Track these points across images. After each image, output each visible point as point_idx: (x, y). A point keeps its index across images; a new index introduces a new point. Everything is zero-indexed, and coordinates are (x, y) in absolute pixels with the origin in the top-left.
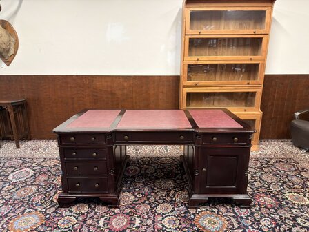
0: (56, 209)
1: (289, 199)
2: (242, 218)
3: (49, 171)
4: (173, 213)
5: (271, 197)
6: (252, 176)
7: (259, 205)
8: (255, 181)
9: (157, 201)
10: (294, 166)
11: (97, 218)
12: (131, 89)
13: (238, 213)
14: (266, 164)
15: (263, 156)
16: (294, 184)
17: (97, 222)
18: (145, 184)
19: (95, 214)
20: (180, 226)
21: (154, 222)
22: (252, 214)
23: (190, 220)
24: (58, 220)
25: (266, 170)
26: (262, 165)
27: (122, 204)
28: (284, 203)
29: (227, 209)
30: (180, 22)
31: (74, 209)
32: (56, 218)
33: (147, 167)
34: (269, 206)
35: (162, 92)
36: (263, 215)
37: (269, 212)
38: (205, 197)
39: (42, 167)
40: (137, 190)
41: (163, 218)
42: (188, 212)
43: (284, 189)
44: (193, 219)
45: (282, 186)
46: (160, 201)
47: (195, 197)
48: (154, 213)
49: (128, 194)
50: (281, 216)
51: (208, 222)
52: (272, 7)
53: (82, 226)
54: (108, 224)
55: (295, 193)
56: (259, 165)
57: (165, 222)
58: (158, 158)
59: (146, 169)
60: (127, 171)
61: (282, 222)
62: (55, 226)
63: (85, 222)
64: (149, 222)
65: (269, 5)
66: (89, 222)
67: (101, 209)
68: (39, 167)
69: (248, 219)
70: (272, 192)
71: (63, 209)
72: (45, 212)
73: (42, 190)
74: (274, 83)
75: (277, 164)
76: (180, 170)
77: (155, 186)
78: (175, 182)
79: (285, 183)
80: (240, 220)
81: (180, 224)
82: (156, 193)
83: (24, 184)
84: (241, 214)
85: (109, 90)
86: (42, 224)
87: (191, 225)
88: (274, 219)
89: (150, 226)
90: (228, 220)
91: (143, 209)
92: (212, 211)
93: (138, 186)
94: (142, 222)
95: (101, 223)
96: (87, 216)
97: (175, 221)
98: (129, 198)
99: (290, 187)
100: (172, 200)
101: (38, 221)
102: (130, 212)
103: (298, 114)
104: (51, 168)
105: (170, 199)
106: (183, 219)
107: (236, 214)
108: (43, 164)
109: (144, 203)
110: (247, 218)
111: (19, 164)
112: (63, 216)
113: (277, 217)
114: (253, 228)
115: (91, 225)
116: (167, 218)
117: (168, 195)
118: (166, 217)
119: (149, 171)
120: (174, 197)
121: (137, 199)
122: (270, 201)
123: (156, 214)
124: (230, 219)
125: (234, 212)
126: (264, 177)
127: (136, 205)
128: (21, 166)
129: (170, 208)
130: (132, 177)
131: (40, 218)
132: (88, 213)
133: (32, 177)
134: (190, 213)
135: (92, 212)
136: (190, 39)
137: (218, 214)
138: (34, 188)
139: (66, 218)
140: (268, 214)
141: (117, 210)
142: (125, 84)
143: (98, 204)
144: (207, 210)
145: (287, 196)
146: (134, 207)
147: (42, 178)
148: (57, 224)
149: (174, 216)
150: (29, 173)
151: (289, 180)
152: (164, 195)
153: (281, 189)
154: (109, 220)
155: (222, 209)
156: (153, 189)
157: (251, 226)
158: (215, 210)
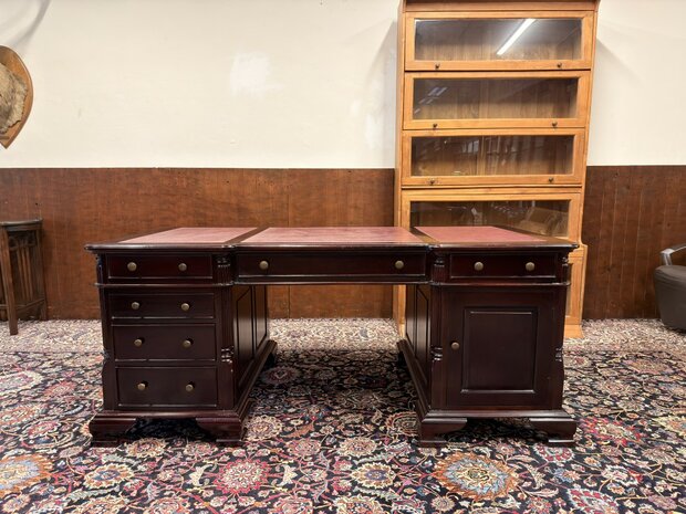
0: (86, 449)
1: (669, 427)
2: (553, 466)
3: (79, 376)
4: (379, 457)
5: (622, 424)
6: (572, 384)
7: (594, 439)
8: (580, 394)
9: (340, 433)
10: (671, 365)
11: (185, 468)
12: (284, 199)
13: (544, 457)
14: (604, 362)
15: (594, 348)
16: (676, 400)
17: (186, 476)
18: (311, 400)
19: (183, 460)
20: (398, 484)
21: (330, 475)
22: (579, 458)
23: (423, 471)
24: (87, 472)
25: (605, 373)
26: (594, 364)
27: (251, 438)
28: (656, 436)
29: (517, 448)
30: (394, 52)
31: (130, 449)
32: (82, 469)
33: (317, 367)
34: (620, 443)
35: (356, 207)
36: (606, 461)
37: (620, 453)
38: (459, 417)
39: (65, 368)
40: (291, 410)
41: (354, 467)
42: (418, 454)
43: (654, 408)
44: (431, 469)
45: (647, 402)
46: (347, 433)
47: (434, 416)
48: (332, 457)
49: (269, 420)
50: (651, 462)
51: (470, 474)
52: (595, 11)
53: (147, 483)
54: (212, 480)
55: (680, 416)
56: (587, 363)
57: (359, 475)
58: (345, 352)
59: (315, 372)
60: (271, 376)
61: (658, 473)
62: (77, 484)
63: (154, 475)
64: (319, 475)
65: (589, 6)
66: (165, 475)
67: (199, 450)
68: (58, 369)
69: (570, 469)
70: (623, 415)
71: (103, 449)
72: (56, 455)
73: (56, 411)
74: (608, 186)
75: (630, 362)
76: (398, 373)
77: (337, 404)
78: (385, 395)
79: (654, 397)
80: (549, 471)
81: (397, 479)
82: (337, 417)
83: (15, 401)
84: (551, 458)
85: (234, 200)
86: (44, 481)
87: (425, 480)
88: (635, 469)
89: (320, 483)
90: (518, 471)
91: (304, 448)
92: (480, 453)
93: (294, 402)
94: (301, 475)
95: (195, 477)
96: (160, 463)
97: (383, 472)
98: (270, 427)
99: (666, 405)
100: (377, 430)
101: (34, 474)
102: (271, 454)
103: (669, 252)
104: (87, 371)
105: (372, 429)
106: (404, 469)
107: (539, 458)
108: (68, 363)
109: (307, 436)
110: (567, 466)
111: (11, 364)
112: (100, 464)
113: (643, 465)
114: (583, 486)
115: (168, 482)
116: (364, 467)
117: (367, 421)
118: (360, 465)
119: (322, 376)
120: (383, 424)
121: (289, 429)
122: (621, 432)
123: (337, 458)
124: (525, 469)
125: (533, 454)
126: (601, 386)
127: (288, 440)
128: (14, 367)
129: (373, 446)
130: (280, 387)
131: (41, 469)
132: (165, 457)
133: (36, 387)
134: (422, 456)
135: (174, 454)
136: (416, 80)
137: (493, 457)
138: (38, 408)
139: (106, 468)
140: (619, 457)
141: (237, 452)
142: (271, 188)
143: (192, 439)
144: (465, 450)
145: (661, 421)
146: (281, 445)
147: (61, 389)
148: (82, 480)
149: (383, 462)
150: (31, 380)
151: (663, 392)
152: (357, 421)
153: (646, 409)
154: (217, 471)
155: (503, 448)
156: (332, 409)
157: (580, 482)
158: (486, 450)
